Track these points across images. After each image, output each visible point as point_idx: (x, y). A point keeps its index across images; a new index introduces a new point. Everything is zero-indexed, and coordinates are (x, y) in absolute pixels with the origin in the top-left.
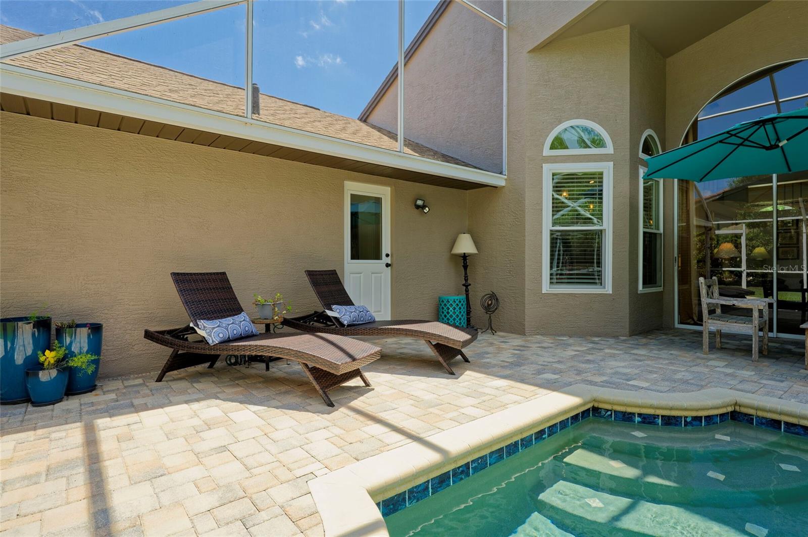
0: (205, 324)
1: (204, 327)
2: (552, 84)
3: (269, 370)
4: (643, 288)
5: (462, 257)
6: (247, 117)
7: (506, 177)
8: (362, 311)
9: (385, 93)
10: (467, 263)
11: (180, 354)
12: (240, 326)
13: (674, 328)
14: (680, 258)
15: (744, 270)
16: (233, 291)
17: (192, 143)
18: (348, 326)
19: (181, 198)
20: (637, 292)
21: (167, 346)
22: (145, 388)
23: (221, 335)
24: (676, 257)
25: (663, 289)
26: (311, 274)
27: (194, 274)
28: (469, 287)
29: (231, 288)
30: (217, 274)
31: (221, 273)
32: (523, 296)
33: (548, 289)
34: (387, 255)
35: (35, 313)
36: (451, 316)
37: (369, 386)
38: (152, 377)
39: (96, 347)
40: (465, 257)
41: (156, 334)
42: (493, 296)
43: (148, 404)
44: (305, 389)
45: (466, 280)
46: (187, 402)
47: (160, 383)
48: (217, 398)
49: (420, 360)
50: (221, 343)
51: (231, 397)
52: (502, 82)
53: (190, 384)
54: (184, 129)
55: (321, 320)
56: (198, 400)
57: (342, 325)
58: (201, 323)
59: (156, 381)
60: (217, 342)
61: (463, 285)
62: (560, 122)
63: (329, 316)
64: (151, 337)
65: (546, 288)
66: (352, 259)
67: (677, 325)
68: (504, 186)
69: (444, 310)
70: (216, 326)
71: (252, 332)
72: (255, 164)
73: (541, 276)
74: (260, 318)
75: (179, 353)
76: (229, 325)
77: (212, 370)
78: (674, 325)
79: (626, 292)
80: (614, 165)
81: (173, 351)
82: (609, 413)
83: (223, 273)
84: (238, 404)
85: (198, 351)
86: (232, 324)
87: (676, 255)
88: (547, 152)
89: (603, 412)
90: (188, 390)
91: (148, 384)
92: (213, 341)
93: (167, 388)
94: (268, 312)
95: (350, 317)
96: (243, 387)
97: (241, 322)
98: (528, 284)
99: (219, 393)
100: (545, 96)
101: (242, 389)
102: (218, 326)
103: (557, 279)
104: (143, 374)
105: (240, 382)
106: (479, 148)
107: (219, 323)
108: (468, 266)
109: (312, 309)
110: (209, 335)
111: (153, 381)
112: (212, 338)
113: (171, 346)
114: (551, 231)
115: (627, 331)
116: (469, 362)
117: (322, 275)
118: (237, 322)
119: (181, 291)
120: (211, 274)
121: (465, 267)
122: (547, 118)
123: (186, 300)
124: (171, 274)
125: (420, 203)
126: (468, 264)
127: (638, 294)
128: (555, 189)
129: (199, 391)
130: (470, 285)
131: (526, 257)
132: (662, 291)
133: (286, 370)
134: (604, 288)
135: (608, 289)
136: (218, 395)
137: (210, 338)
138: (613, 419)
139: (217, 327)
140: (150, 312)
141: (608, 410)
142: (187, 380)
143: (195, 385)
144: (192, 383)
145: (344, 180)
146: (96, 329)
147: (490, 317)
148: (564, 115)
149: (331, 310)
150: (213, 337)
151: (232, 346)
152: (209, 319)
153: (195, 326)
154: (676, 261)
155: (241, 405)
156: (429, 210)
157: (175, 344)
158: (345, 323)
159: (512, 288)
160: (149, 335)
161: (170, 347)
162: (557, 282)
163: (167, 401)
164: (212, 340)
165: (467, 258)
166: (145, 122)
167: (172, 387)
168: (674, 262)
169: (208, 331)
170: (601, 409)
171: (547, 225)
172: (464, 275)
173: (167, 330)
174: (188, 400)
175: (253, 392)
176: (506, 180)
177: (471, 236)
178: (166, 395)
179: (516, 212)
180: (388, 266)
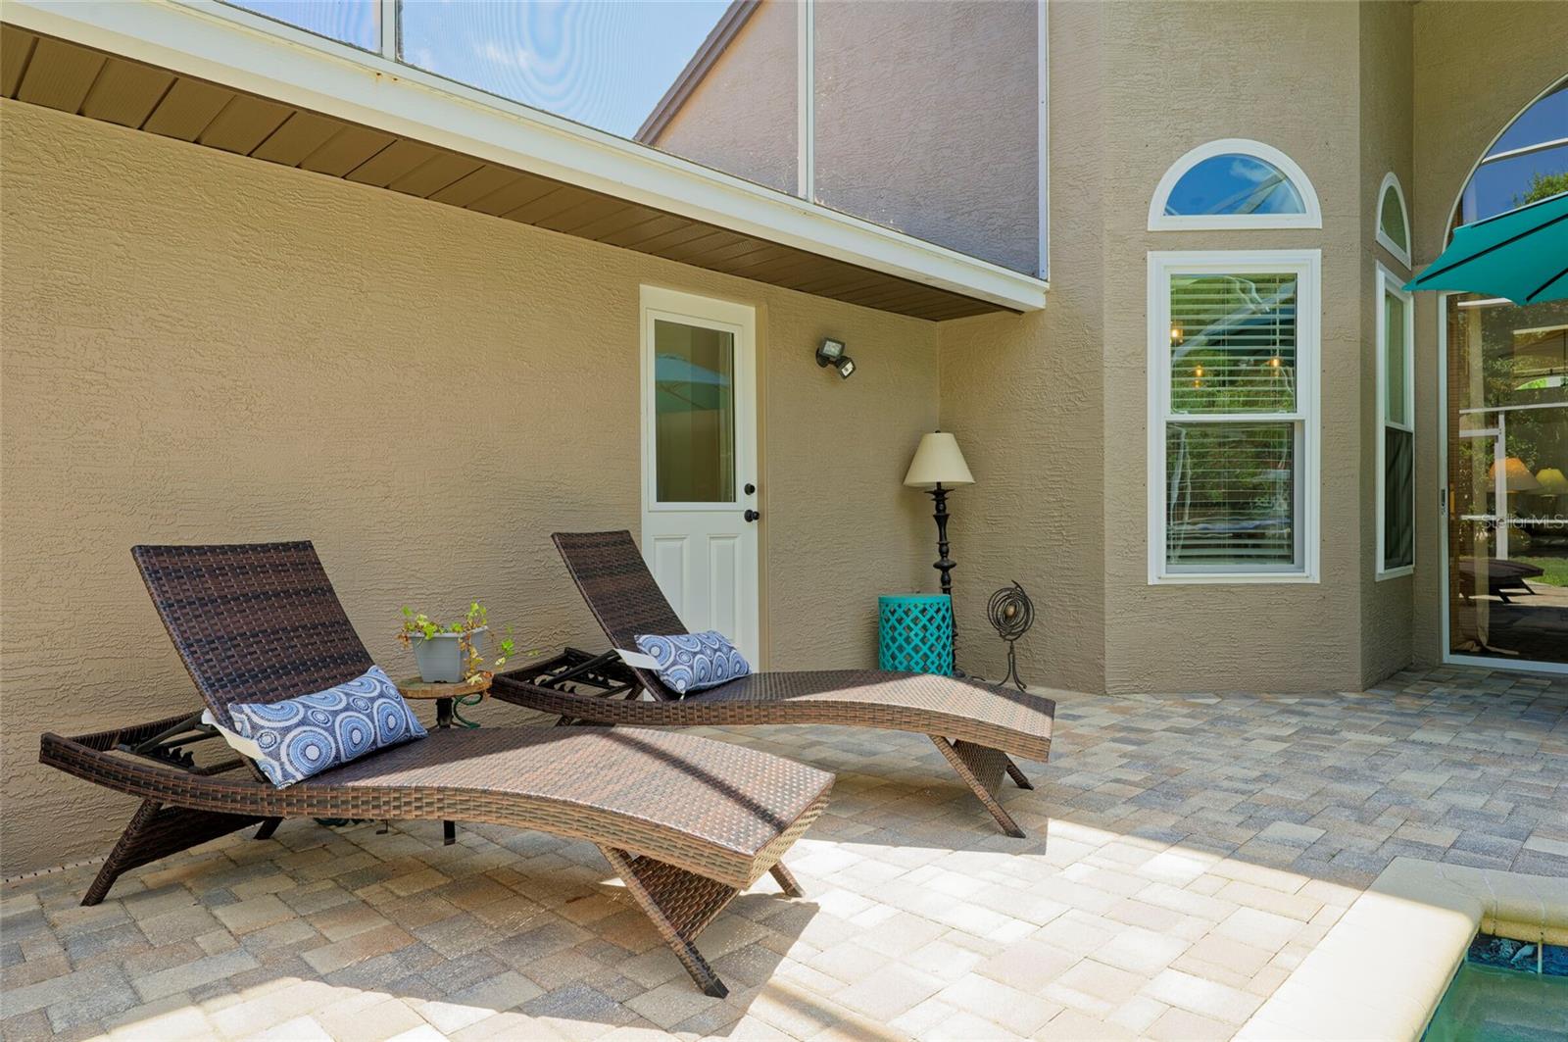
0: (256, 719)
1: (254, 727)
2: (1166, 46)
3: (453, 842)
4: (1387, 566)
5: (934, 493)
6: (380, 55)
7: (1047, 286)
8: (719, 650)
9: (705, 74)
10: (945, 508)
11: (167, 810)
12: (371, 717)
13: (1442, 666)
14: (1452, 493)
15: (1502, 520)
16: (336, 601)
17: (196, 142)
18: (690, 694)
19: (163, 311)
20: (1374, 579)
21: (122, 790)
22: (45, 933)
23: (313, 753)
24: (1444, 491)
25: (1415, 569)
26: (568, 543)
27: (213, 549)
28: (951, 571)
29: (331, 590)
30: (286, 546)
31: (296, 545)
32: (1099, 590)
33: (1164, 575)
34: (750, 489)
36: (916, 649)
37: (800, 896)
38: (69, 884)
40: (940, 493)
41: (83, 748)
42: (1018, 596)
43: (54, 1014)
44: (596, 918)
45: (944, 553)
46: (197, 995)
47: (97, 908)
48: (308, 972)
49: (886, 786)
50: (313, 777)
51: (353, 962)
52: (1035, 40)
53: (200, 908)
54: (176, 80)
55: (591, 676)
56: (236, 985)
57: (670, 694)
58: (245, 713)
59: (84, 903)
60: (300, 777)
61: (936, 566)
62: (1190, 145)
63: (628, 668)
64: (64, 759)
65: (1158, 569)
66: (659, 499)
67: (1448, 658)
68: (1043, 310)
69: (896, 634)
70: (295, 720)
71: (407, 729)
72: (392, 218)
73: (1145, 541)
74: (420, 680)
75: (163, 808)
76: (335, 713)
77: (269, 847)
78: (1441, 658)
79: (1355, 576)
80: (1324, 257)
81: (144, 804)
82: (1527, 950)
83: (304, 543)
84: (388, 996)
85: (230, 805)
86: (346, 709)
87: (1444, 485)
88: (1158, 219)
89: (1507, 949)
90: (198, 939)
91: (55, 915)
92: (286, 775)
93: (124, 930)
94: (446, 662)
95: (692, 669)
96: (388, 917)
97: (373, 700)
98: (1112, 565)
99: (308, 945)
100: (1149, 77)
101: (386, 923)
102: (302, 723)
103: (1183, 548)
104: (40, 873)
105: (372, 892)
106: (970, 213)
107: (302, 711)
108: (947, 516)
109: (556, 643)
110: (270, 754)
111: (72, 899)
112: (282, 764)
113: (134, 788)
114: (1169, 424)
115: (1357, 678)
116: (1031, 788)
117: (597, 545)
118: (361, 704)
119: (170, 608)
120: (265, 548)
121: (942, 519)
122: (1158, 132)
123: (188, 634)
124: (133, 550)
125: (832, 349)
126: (947, 512)
127: (1375, 583)
128: (1176, 317)
129: (237, 938)
130: (954, 565)
131: (1107, 492)
132: (1411, 575)
133: (507, 840)
134: (1302, 568)
135: (1311, 569)
136: (307, 956)
137: (276, 764)
138: (1540, 970)
139: (298, 725)
140: (61, 670)
141: (1523, 943)
142: (190, 890)
143: (219, 912)
144: (209, 903)
145: (640, 281)
147: (1012, 648)
148: (1198, 126)
149: (634, 647)
150: (284, 758)
151: (354, 789)
152: (267, 698)
153: (220, 723)
154: (1444, 500)
155: (398, 1002)
156: (854, 369)
157: (147, 785)
158: (681, 687)
159: (1067, 572)
160: (54, 752)
161: (131, 792)
162: (1180, 557)
163: (124, 997)
164: (283, 769)
165: (946, 496)
166: (36, 41)
167: (141, 924)
168: (1440, 502)
169: (267, 740)
170: (1500, 938)
171: (1160, 411)
172: (938, 540)
173: (117, 731)
174: (204, 989)
175: (426, 938)
176: (1047, 292)
177: (957, 439)
178: (121, 967)
179: (1077, 376)
180: (750, 517)
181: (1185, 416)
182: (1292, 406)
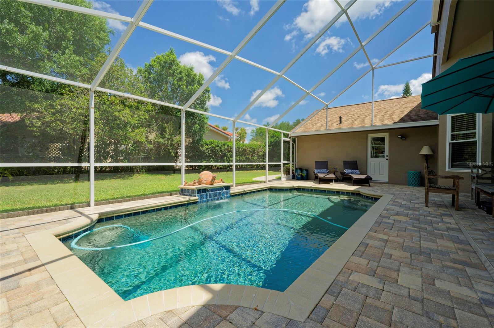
34: (387, 156)
35: (301, 167)
40: (426, 156)
65: (448, 169)
66: (371, 157)
98: (440, 167)
114: (450, 143)
121: (427, 159)
125: (399, 137)
146: (307, 170)
156: (406, 138)
171: (448, 140)
180: (387, 159)
181: (454, 142)
182: (475, 138)
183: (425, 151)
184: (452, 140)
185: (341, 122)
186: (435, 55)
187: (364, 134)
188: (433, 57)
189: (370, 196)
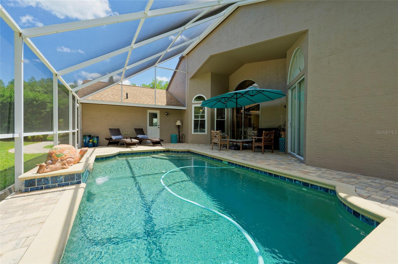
8: (145, 136)
11: (110, 142)
21: (108, 141)
26: (135, 129)
27: (115, 129)
29: (120, 131)
32: (188, 135)
34: (159, 125)
35: (89, 135)
39: (98, 140)
40: (179, 126)
42: (183, 135)
45: (179, 131)
62: (196, 95)
65: (193, 133)
66: (149, 126)
73: (192, 130)
79: (210, 134)
83: (119, 129)
86: (119, 136)
88: (193, 102)
98: (189, 132)
100: (193, 89)
106: (183, 100)
114: (194, 120)
115: (210, 143)
117: (138, 129)
119: (110, 131)
121: (179, 128)
122: (193, 94)
123: (111, 133)
124: (109, 129)
125: (166, 114)
128: (195, 110)
135: (206, 133)
137: (114, 139)
139: (115, 137)
140: (106, 135)
145: (147, 110)
146: (98, 137)
147: (182, 139)
148: (197, 93)
149: (138, 135)
152: (115, 135)
153: (112, 137)
156: (169, 115)
162: (195, 132)
168: (229, 127)
173: (108, 138)
176: (186, 108)
177: (180, 121)
180: (159, 128)
181: (196, 119)
182: (205, 118)
183: (178, 123)
184: (195, 118)
185: (127, 98)
186: (176, 70)
187: (144, 109)
188: (174, 71)
189: (180, 151)
